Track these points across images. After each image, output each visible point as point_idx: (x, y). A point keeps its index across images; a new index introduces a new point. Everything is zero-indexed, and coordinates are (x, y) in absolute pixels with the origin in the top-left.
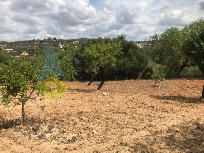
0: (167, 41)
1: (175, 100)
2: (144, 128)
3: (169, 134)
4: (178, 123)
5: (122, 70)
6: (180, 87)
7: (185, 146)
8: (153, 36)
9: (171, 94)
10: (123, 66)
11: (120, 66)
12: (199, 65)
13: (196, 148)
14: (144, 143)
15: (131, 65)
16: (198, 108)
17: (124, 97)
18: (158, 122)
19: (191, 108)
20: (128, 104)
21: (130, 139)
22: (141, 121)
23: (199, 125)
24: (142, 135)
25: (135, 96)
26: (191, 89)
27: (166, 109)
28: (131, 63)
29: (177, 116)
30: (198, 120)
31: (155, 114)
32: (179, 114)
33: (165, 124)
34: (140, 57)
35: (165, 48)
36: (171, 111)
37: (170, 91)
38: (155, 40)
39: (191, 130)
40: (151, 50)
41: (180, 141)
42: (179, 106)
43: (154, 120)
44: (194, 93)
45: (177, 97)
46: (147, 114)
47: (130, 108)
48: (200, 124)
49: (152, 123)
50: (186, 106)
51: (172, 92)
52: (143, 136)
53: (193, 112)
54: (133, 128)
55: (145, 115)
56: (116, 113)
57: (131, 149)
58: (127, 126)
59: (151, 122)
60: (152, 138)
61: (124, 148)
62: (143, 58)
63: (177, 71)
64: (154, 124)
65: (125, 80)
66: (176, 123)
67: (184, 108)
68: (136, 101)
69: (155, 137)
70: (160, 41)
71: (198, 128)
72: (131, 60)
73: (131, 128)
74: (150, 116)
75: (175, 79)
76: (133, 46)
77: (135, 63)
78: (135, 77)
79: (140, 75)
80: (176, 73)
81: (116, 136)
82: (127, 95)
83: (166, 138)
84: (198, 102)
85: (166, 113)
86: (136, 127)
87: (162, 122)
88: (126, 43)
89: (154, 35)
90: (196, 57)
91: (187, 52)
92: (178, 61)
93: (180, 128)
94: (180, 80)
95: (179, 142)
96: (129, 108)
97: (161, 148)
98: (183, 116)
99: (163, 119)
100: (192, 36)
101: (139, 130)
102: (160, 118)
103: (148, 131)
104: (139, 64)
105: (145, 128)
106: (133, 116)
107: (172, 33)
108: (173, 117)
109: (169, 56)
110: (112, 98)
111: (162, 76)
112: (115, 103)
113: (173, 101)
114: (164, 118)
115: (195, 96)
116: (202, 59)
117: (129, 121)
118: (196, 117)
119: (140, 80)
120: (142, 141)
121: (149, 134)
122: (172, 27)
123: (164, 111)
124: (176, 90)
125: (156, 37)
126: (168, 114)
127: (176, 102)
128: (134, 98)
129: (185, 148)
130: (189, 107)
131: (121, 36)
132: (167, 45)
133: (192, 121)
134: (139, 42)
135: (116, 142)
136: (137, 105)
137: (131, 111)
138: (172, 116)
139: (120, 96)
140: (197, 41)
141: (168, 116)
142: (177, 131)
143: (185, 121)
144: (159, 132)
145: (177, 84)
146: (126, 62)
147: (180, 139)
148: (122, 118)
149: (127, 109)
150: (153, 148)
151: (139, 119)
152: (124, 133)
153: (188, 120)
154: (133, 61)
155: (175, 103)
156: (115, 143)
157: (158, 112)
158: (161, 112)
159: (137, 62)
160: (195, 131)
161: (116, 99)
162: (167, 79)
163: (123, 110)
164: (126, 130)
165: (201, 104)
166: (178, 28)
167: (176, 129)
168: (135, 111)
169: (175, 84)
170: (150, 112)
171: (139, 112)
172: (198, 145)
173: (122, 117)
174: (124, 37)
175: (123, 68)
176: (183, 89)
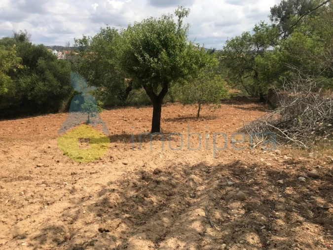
0: (102, 48)
1: (116, 141)
2: (62, 198)
3: (101, 198)
4: (117, 176)
5: (29, 98)
6: (126, 121)
7: (123, 211)
8: (79, 40)
9: (112, 133)
10: (31, 91)
11: (23, 91)
12: (145, 88)
13: (137, 208)
14: (60, 223)
15: (45, 88)
16: (145, 148)
17: (32, 148)
18: (87, 182)
19: (137, 149)
20: (38, 159)
21: (33, 224)
22: (58, 186)
23: (144, 174)
24: (57, 211)
25: (53, 143)
26: (140, 121)
27: (102, 158)
28: (45, 85)
29: (116, 166)
30: (144, 166)
31: (83, 169)
32: (120, 162)
33: (98, 182)
34: (61, 74)
35: (100, 60)
36: (109, 160)
37: (111, 128)
38: (84, 45)
39: (134, 183)
40: (79, 63)
41: (116, 204)
42: (121, 150)
43: (80, 180)
44: (144, 127)
45: (120, 136)
46: (71, 171)
47: (40, 166)
48: (145, 171)
49: (77, 186)
50: (131, 149)
51: (114, 128)
52: (60, 211)
53: (139, 156)
54: (41, 202)
55: (66, 174)
56: (11, 181)
57: (33, 242)
58: (31, 201)
59: (75, 185)
60: (73, 212)
61: (19, 245)
62: (66, 76)
63: (122, 97)
64: (80, 187)
65: (35, 116)
66: (114, 177)
67: (127, 152)
68: (53, 151)
69: (80, 207)
70: (92, 48)
71: (143, 178)
72: (44, 80)
73: (38, 203)
74: (75, 174)
75: (119, 108)
76: (46, 53)
77: (52, 86)
78: (55, 110)
79: (63, 105)
80: (121, 99)
81: (5, 226)
82: (37, 144)
83: (96, 205)
84: (146, 140)
85: (101, 164)
86: (48, 199)
87: (93, 181)
88: (31, 48)
89: (81, 38)
90: (140, 76)
91: (128, 68)
92: (121, 82)
93: (118, 184)
94: (126, 110)
95: (115, 206)
96: (38, 166)
97: (87, 224)
98: (125, 164)
99: (94, 176)
100: (133, 44)
101: (54, 203)
102: (91, 173)
103: (69, 201)
104: (59, 86)
105: (65, 196)
106: (43, 180)
107: (110, 36)
108: (110, 169)
109: (107, 73)
110: (5, 152)
111: (98, 105)
112: (11, 163)
113: (114, 143)
114: (96, 172)
115: (144, 131)
116: (147, 78)
117: (36, 190)
118: (142, 162)
119: (64, 114)
120: (56, 221)
121: (69, 205)
122: (108, 26)
123: (98, 161)
124: (119, 126)
125: (84, 40)
126: (104, 166)
127: (117, 144)
128: (49, 147)
129: (123, 213)
130: (135, 149)
131: (20, 34)
132: (103, 54)
133: (136, 170)
134: (59, 49)
135: (4, 236)
136: (54, 158)
137: (41, 171)
138: (108, 167)
139: (24, 147)
140: (140, 52)
141: (102, 170)
142: (114, 190)
143: (126, 172)
144: (87, 198)
145: (123, 116)
146: (35, 83)
147: (118, 201)
148: (23, 188)
149: (34, 169)
150: (75, 227)
151: (54, 183)
152: (22, 215)
153: (131, 169)
154: (49, 81)
155: (116, 146)
156: (3, 240)
157: (89, 165)
158: (93, 164)
159: (55, 82)
160: (139, 183)
161: (13, 154)
162: (107, 109)
163: (27, 172)
164: (28, 209)
165: (149, 142)
166: (117, 30)
167: (112, 187)
168: (49, 170)
169: (119, 116)
170: (75, 168)
171: (55, 171)
172: (140, 204)
173: (22, 186)
174: (27, 36)
175: (29, 94)
176: (130, 123)
